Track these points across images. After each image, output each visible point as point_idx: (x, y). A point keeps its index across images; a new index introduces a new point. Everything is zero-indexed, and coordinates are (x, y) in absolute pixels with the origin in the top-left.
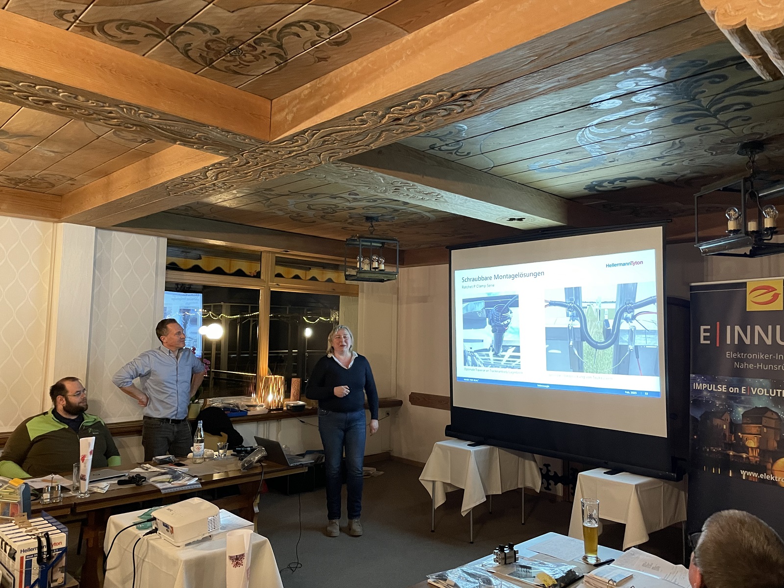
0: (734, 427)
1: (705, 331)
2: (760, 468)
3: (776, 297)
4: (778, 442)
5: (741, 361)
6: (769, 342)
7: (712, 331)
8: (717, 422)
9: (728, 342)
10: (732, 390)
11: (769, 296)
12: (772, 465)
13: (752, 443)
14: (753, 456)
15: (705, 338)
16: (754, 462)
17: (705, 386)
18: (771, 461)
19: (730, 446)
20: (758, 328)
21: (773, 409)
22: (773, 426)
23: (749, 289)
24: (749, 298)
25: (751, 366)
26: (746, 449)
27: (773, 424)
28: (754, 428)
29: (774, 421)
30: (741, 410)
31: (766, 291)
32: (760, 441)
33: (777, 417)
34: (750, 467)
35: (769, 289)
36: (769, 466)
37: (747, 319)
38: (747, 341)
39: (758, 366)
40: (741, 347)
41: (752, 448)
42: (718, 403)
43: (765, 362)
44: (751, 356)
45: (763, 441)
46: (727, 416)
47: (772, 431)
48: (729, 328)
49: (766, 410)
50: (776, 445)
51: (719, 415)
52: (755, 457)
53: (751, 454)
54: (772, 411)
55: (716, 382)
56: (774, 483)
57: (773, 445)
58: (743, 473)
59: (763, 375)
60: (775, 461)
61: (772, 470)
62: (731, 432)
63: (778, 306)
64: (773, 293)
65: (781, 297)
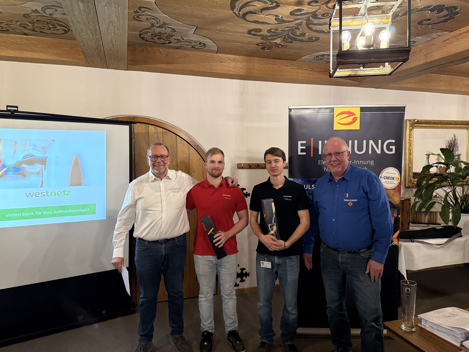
1: (302, 145)
3: (355, 120)
7: (307, 145)
9: (320, 153)
11: (350, 119)
15: (302, 151)
23: (336, 114)
24: (336, 120)
31: (347, 115)
35: (350, 114)
48: (320, 142)
63: (356, 126)
64: (353, 117)
65: (358, 120)
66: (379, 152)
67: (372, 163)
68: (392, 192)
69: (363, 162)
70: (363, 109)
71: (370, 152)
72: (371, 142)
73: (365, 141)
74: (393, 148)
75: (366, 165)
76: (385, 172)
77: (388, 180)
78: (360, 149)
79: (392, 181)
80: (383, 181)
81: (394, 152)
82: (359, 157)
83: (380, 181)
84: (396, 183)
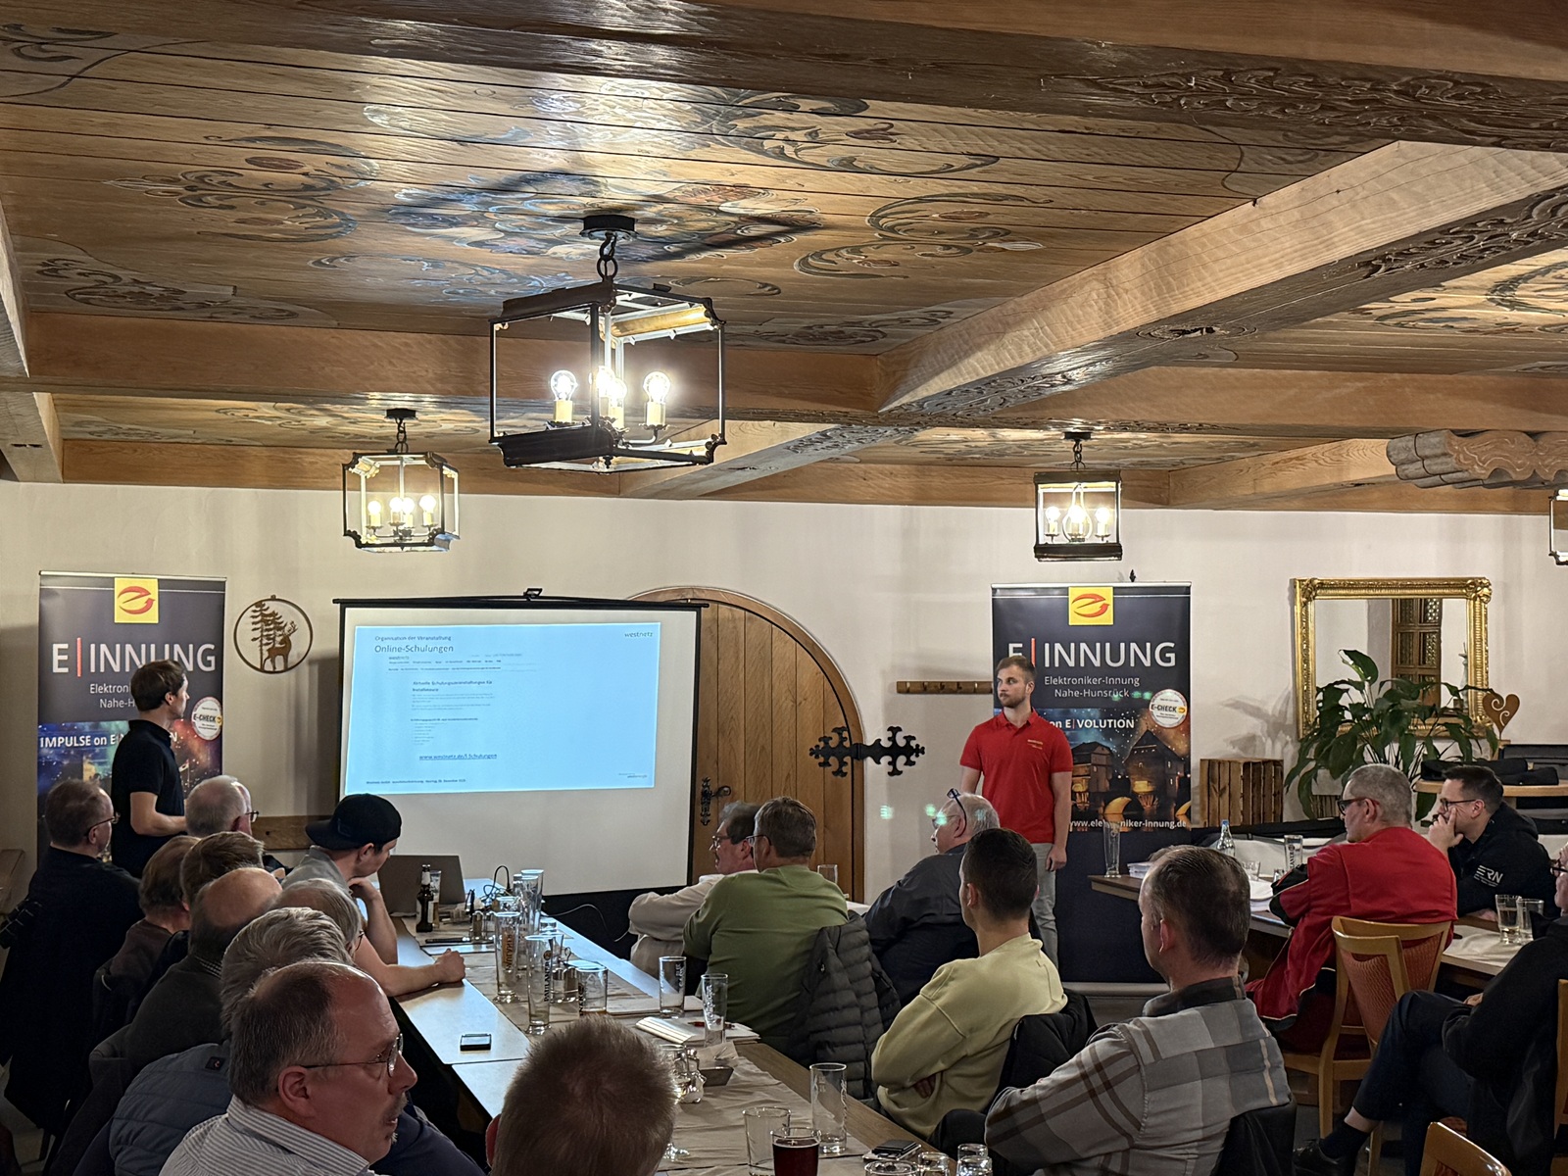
2: (1090, 815)
3: (1104, 608)
4: (1110, 781)
5: (1064, 687)
6: (1097, 663)
9: (1047, 665)
11: (1097, 607)
12: (1104, 809)
13: (1079, 787)
14: (1082, 802)
16: (1082, 809)
18: (1103, 804)
20: (1083, 647)
21: (1104, 744)
22: (1105, 763)
23: (1071, 597)
24: (1072, 608)
25: (1077, 694)
27: (1104, 760)
28: (1082, 769)
29: (1105, 757)
31: (1090, 600)
32: (1089, 783)
33: (1108, 752)
34: (1078, 816)
35: (1097, 598)
36: (1101, 810)
37: (1070, 636)
38: (1071, 664)
39: (1085, 693)
40: (1064, 670)
41: (1080, 793)
43: (1094, 688)
44: (1076, 681)
45: (1093, 780)
47: (1104, 768)
48: (1047, 646)
49: (1095, 745)
50: (1108, 785)
52: (1084, 803)
53: (1078, 800)
54: (1102, 745)
57: (1104, 785)
58: (1070, 824)
59: (1090, 703)
60: (1107, 804)
61: (1104, 814)
63: (1107, 619)
64: (1100, 604)
65: (1111, 608)
66: (1147, 663)
67: (1136, 683)
68: (1173, 732)
69: (1121, 681)
70: (1117, 591)
71: (1132, 665)
72: (1134, 646)
73: (1122, 645)
74: (1172, 656)
75: (1127, 687)
76: (1158, 698)
77: (1165, 712)
78: (1115, 657)
79: (1171, 713)
80: (1156, 712)
81: (1173, 663)
82: (1114, 673)
83: (1151, 714)
84: (1180, 716)
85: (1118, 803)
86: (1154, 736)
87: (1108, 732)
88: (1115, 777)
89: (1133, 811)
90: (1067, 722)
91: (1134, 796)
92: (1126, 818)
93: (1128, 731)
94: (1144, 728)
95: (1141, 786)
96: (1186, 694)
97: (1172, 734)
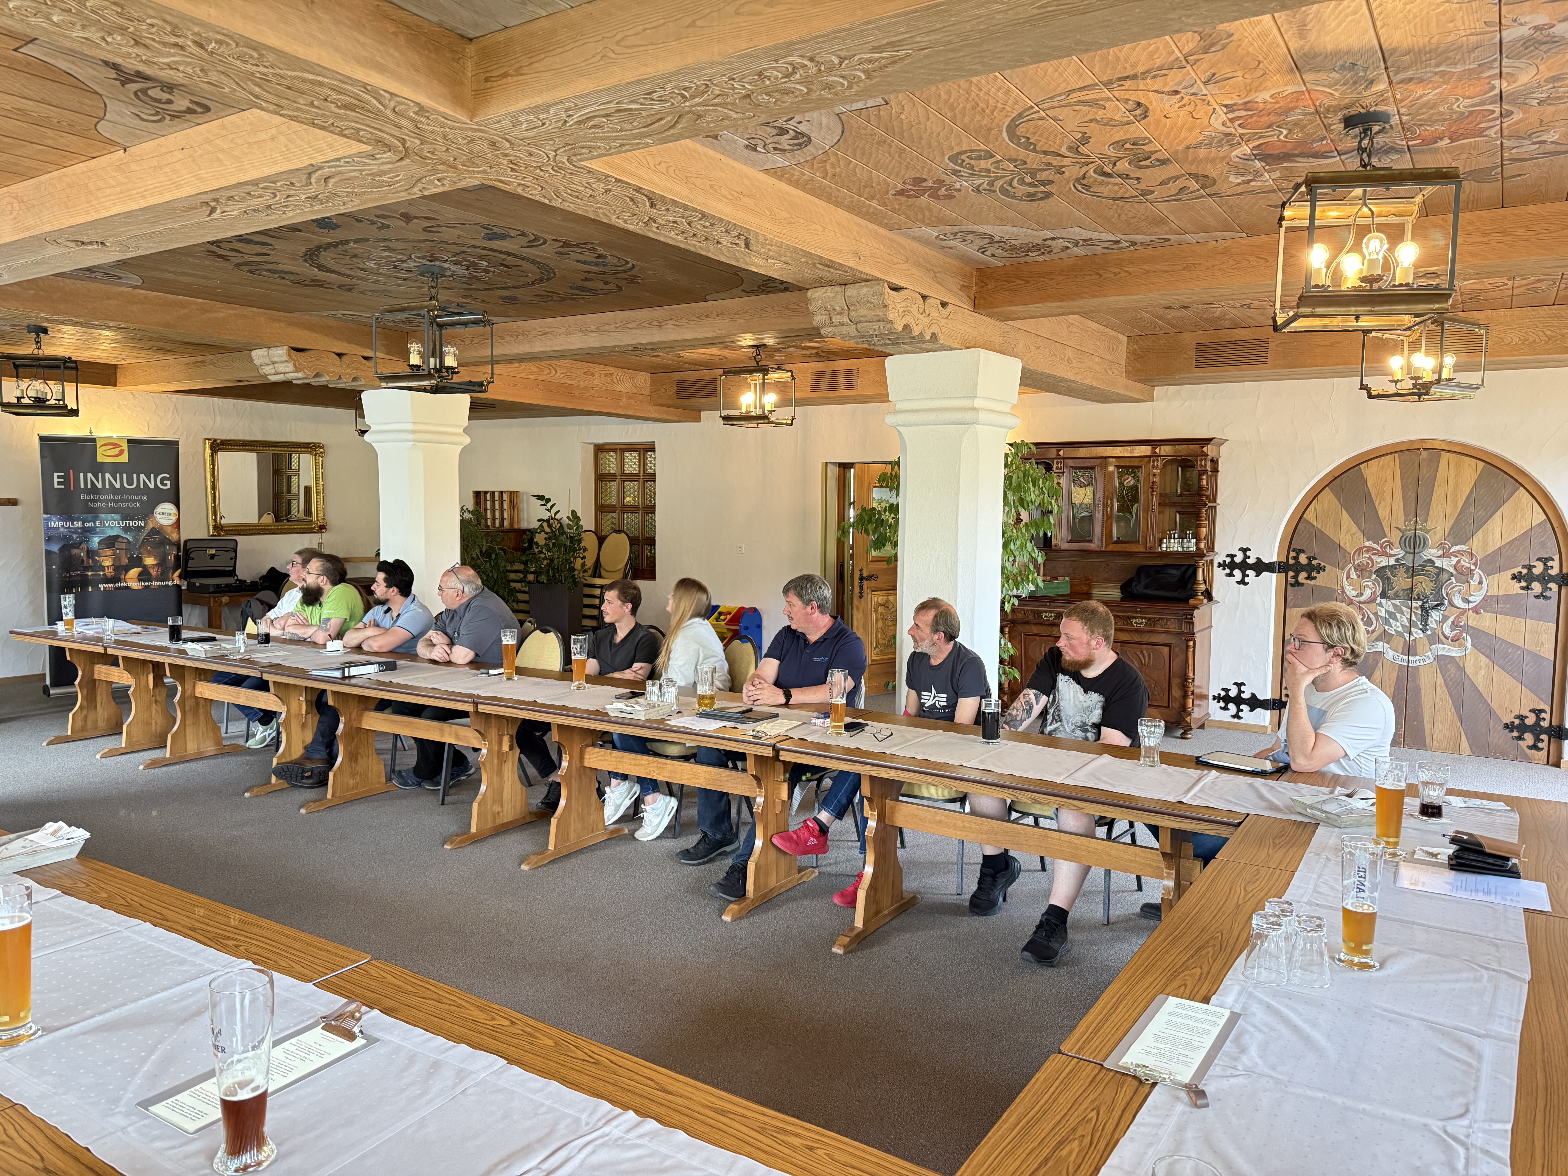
0: (91, 553)
1: (59, 477)
2: (115, 579)
3: (122, 452)
5: (94, 501)
6: (118, 486)
7: (66, 478)
8: (75, 551)
9: (82, 486)
10: (87, 525)
11: (116, 451)
13: (107, 563)
14: (109, 572)
15: (59, 483)
17: (61, 524)
19: (88, 568)
20: (108, 476)
23: (98, 444)
24: (99, 451)
25: (104, 505)
26: (103, 568)
27: (124, 546)
28: (109, 552)
30: (96, 540)
31: (112, 446)
32: (114, 560)
34: (107, 580)
35: (116, 445)
37: (98, 468)
38: (100, 486)
39: (109, 504)
40: (94, 490)
42: (75, 536)
43: (115, 501)
44: (103, 497)
45: (116, 558)
46: (84, 546)
48: (82, 475)
49: (118, 537)
51: (77, 545)
55: (72, 520)
56: (127, 588)
57: (125, 561)
58: (101, 586)
59: (113, 511)
60: (127, 572)
62: (88, 557)
63: (124, 458)
64: (119, 449)
65: (126, 453)
66: (152, 486)
67: (145, 498)
69: (134, 497)
70: (130, 441)
71: (142, 487)
72: (142, 476)
73: (135, 475)
74: (168, 482)
75: (139, 501)
76: (159, 508)
77: (163, 517)
78: (130, 482)
79: (168, 517)
80: (158, 516)
81: (169, 487)
82: (130, 492)
83: (155, 518)
84: (174, 519)
85: (134, 572)
86: (157, 531)
87: (127, 529)
88: (132, 556)
89: (145, 576)
90: (98, 523)
91: (145, 567)
92: (140, 580)
93: (140, 528)
94: (150, 525)
95: (149, 561)
96: (177, 506)
97: (169, 530)
